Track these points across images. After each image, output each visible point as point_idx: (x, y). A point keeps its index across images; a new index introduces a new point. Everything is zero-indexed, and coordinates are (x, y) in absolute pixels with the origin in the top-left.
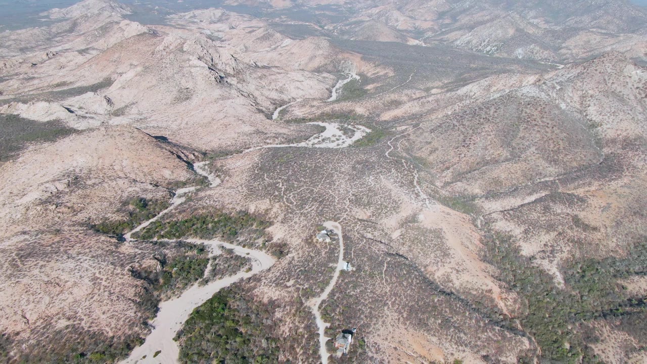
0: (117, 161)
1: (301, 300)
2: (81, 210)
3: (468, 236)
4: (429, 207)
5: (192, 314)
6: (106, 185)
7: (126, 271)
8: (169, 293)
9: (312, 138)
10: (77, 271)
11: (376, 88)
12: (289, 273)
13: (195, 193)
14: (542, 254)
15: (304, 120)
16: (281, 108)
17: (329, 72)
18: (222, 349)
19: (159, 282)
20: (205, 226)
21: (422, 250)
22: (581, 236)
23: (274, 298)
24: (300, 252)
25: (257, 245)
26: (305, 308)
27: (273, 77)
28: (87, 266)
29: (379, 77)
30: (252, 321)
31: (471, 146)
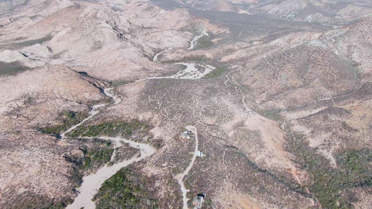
0: (55, 88)
1: (172, 175)
2: (33, 119)
3: (276, 135)
4: (252, 116)
5: (103, 184)
6: (48, 103)
7: (62, 157)
8: (89, 171)
9: (178, 73)
10: (31, 157)
11: (219, 41)
12: (164, 158)
13: (105, 108)
14: (322, 146)
15: (173, 61)
16: (159, 54)
17: (189, 31)
18: (122, 206)
19: (82, 164)
20: (111, 129)
21: (247, 143)
22: (347, 135)
23: (155, 174)
24: (171, 145)
25: (144, 140)
26: (174, 180)
27: (154, 34)
28: (37, 154)
29: (220, 34)
30: (141, 188)
31: (278, 78)
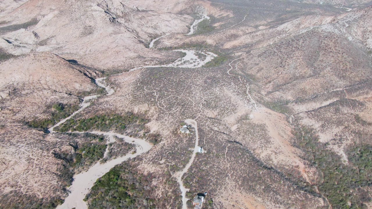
0: (43, 78)
1: (170, 173)
2: (18, 112)
3: (284, 129)
4: (257, 109)
5: (96, 183)
6: (35, 94)
7: (50, 153)
8: (80, 168)
9: (177, 61)
10: (17, 154)
11: (221, 26)
12: (161, 155)
13: (97, 100)
14: (333, 142)
15: (171, 48)
16: (155, 40)
17: (188, 14)
18: (117, 207)
19: (73, 161)
20: (104, 122)
21: (252, 138)
22: (361, 129)
23: (152, 172)
24: (169, 140)
25: (140, 135)
26: (172, 178)
27: (150, 18)
28: (24, 151)
29: (223, 18)
30: (137, 187)
31: (286, 67)
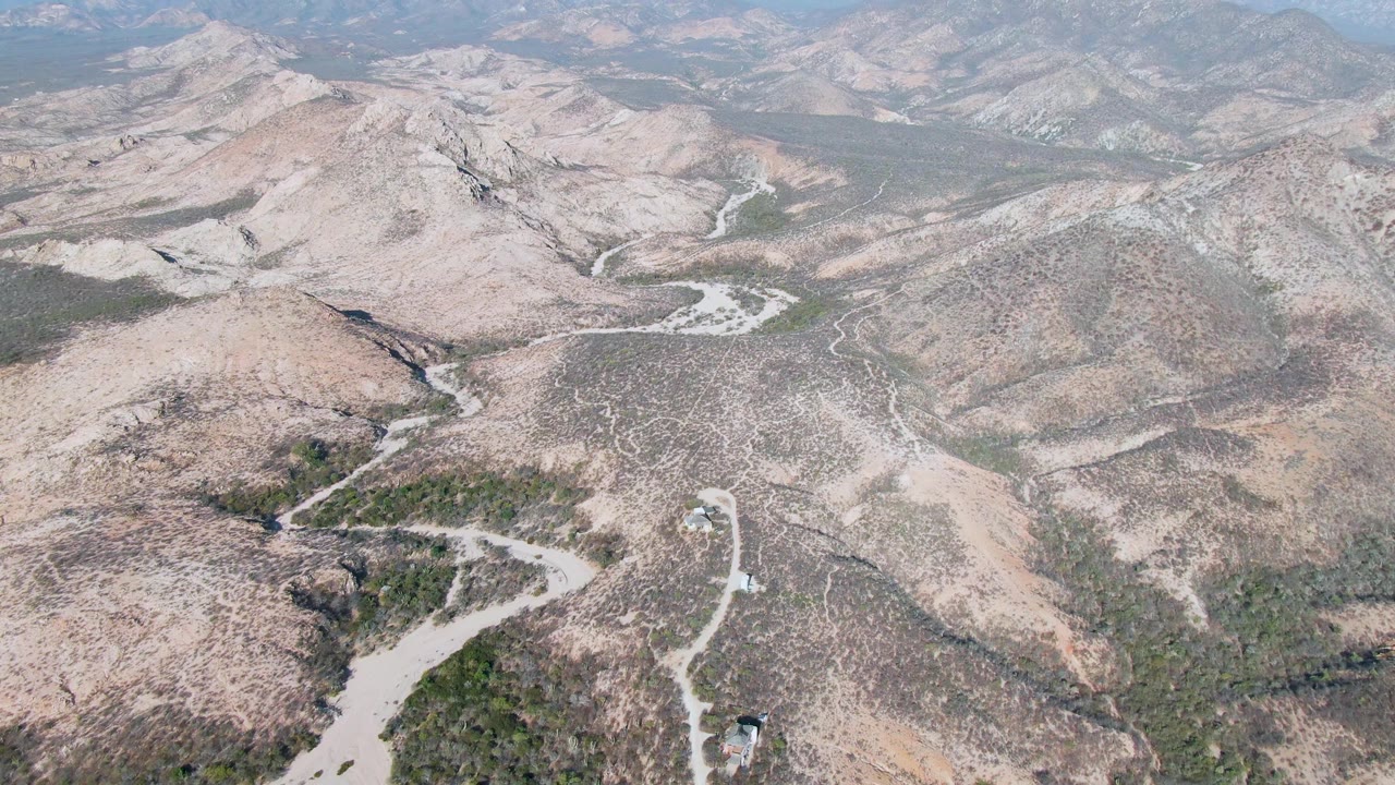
0: (264, 363)
1: (652, 654)
2: (188, 465)
3: (1005, 520)
4: (921, 458)
5: (419, 683)
6: (240, 412)
7: (281, 591)
8: (372, 638)
9: (675, 314)
10: (177, 592)
11: (810, 211)
12: (624, 597)
13: (428, 430)
14: (1159, 558)
15: (657, 277)
16: (610, 253)
17: (710, 178)
18: (483, 758)
19: (350, 616)
20: (448, 499)
21: (906, 548)
22: (1243, 519)
23: (595, 651)
24: (649, 552)
25: (558, 538)
26: (659, 670)
27: (593, 188)
28: (199, 582)
29: (815, 189)
30: (547, 698)
31: (1009, 332)
